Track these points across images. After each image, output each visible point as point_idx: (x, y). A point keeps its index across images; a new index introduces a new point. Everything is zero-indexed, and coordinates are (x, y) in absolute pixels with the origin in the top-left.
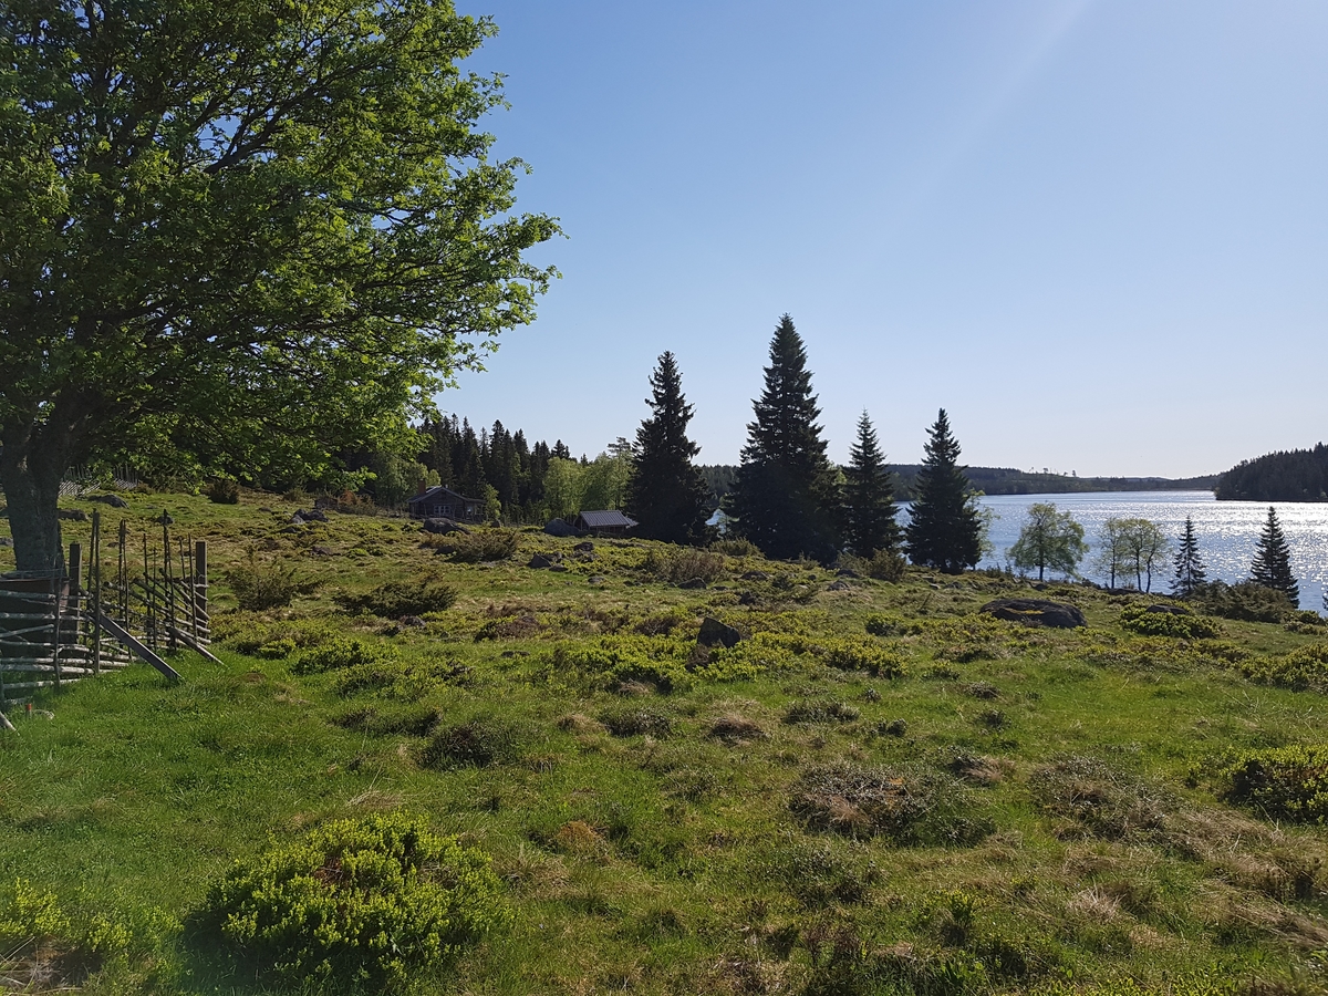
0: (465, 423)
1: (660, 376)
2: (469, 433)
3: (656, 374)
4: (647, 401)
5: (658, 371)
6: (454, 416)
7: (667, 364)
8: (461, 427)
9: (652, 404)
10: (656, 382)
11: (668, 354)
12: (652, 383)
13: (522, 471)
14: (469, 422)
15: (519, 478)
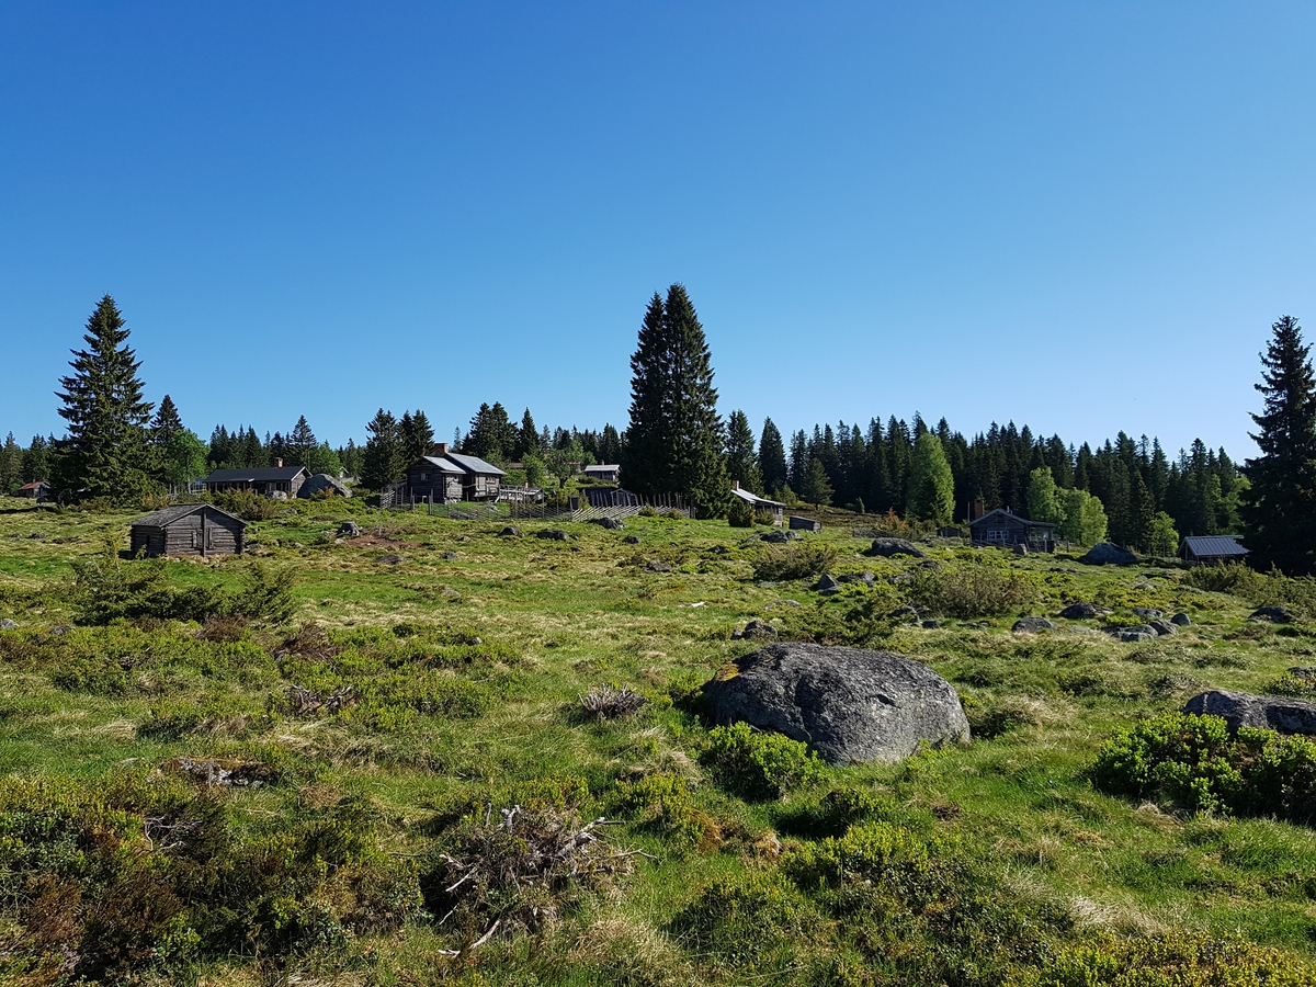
0: (1156, 444)
1: (1278, 351)
2: (1159, 455)
3: (1272, 349)
4: (1257, 387)
5: (1273, 344)
6: (1143, 437)
7: (1287, 335)
8: (1150, 451)
9: (1265, 390)
10: (1271, 360)
11: (1287, 320)
12: (1265, 361)
13: (1223, 496)
14: (1160, 442)
15: (1218, 504)
